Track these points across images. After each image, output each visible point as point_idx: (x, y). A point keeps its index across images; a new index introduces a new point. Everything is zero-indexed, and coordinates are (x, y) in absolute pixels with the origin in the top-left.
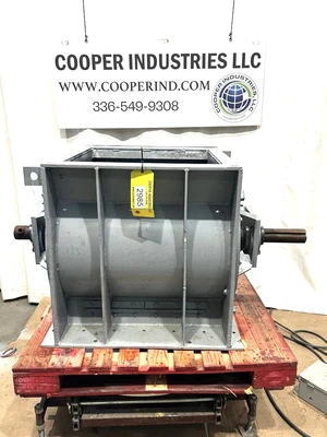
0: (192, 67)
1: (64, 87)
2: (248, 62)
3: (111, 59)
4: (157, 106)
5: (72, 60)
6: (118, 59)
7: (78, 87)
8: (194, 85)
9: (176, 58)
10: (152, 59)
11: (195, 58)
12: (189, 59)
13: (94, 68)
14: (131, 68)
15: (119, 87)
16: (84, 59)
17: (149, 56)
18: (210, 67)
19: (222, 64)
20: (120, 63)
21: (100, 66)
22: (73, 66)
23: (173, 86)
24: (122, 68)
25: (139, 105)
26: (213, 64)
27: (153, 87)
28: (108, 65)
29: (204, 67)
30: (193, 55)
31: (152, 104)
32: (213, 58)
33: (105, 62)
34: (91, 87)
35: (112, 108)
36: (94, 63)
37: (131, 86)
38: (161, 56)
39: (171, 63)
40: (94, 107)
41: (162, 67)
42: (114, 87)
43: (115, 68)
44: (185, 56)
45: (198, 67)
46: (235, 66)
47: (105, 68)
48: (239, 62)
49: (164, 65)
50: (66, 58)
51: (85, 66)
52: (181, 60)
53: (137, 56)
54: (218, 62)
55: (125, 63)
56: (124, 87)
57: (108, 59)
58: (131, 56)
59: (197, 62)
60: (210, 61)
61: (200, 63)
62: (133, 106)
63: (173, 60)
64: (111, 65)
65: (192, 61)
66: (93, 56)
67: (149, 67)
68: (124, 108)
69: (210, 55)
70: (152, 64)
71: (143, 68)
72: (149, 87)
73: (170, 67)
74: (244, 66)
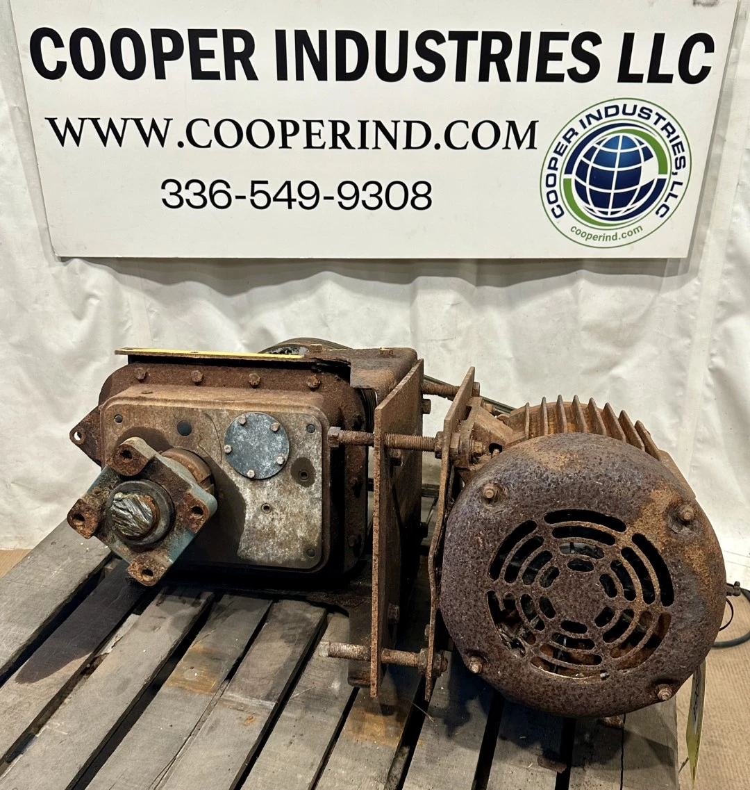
0: (484, 76)
1: (66, 132)
2: (669, 64)
3: (216, 44)
4: (363, 196)
5: (86, 44)
6: (239, 45)
7: (110, 133)
8: (486, 135)
9: (431, 44)
10: (351, 46)
11: (496, 47)
12: (474, 48)
13: (160, 74)
14: (282, 75)
15: (245, 134)
16: (127, 45)
17: (342, 36)
18: (542, 76)
19: (583, 69)
20: (245, 57)
21: (179, 68)
22: (89, 65)
23: (418, 135)
24: (251, 75)
25: (308, 190)
26: (553, 67)
27: (354, 137)
28: (206, 65)
29: (522, 76)
30: (488, 37)
31: (348, 191)
32: (554, 47)
33: (198, 55)
34: (153, 133)
35: (221, 199)
36: (160, 58)
37: (283, 132)
38: (381, 37)
39: (414, 60)
40: (165, 194)
41: (383, 74)
42: (229, 134)
43: (231, 75)
44: (462, 38)
45: (504, 76)
46: (625, 76)
47: (198, 74)
48: (640, 64)
49: (392, 66)
50: (66, 41)
51: (129, 65)
52: (449, 51)
53: (302, 37)
54: (569, 61)
55: (264, 59)
56: (260, 134)
57: (205, 44)
58: (280, 35)
59: (500, 59)
60: (545, 56)
61: (512, 63)
62: (288, 196)
63: (423, 52)
64: (216, 64)
65: (486, 57)
66: (157, 35)
67: (342, 75)
68: (261, 200)
69: (546, 38)
70: (351, 66)
71: (321, 74)
72: (339, 136)
73: (410, 72)
74: (656, 76)
